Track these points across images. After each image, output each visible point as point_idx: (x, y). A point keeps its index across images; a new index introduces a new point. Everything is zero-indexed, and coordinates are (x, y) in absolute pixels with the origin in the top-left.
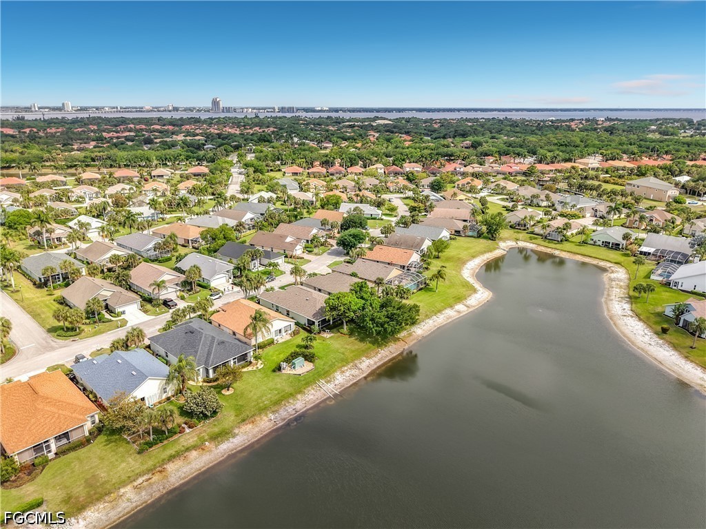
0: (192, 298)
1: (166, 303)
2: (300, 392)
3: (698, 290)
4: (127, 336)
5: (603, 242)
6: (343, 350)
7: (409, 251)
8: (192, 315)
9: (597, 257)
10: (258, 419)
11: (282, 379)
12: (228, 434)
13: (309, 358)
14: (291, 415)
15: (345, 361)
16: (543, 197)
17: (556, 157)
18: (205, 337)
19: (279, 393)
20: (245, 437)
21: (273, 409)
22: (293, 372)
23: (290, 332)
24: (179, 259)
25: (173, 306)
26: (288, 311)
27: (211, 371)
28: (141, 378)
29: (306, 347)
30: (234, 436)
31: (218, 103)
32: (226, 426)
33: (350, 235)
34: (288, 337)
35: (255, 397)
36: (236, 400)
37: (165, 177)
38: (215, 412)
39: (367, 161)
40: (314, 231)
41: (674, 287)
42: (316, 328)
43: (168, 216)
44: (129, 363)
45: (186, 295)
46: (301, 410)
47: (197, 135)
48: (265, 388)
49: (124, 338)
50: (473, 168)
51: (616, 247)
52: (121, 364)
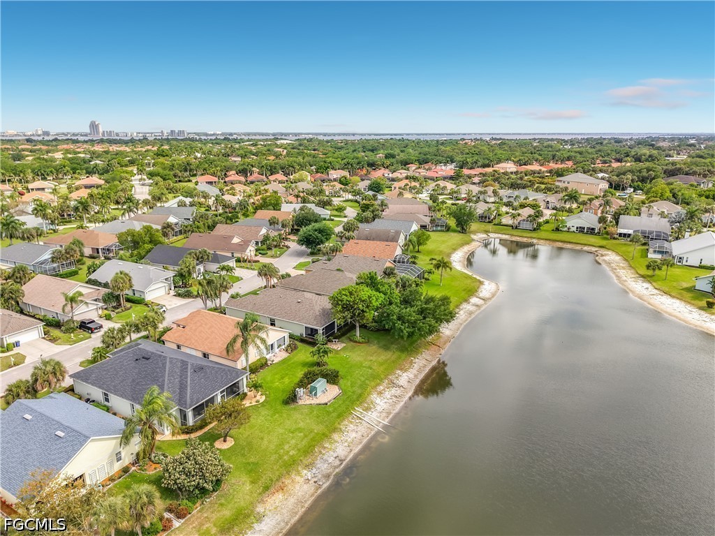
0: (121, 317)
1: (85, 326)
2: (335, 430)
3: (705, 263)
4: (34, 375)
5: (577, 228)
6: (366, 364)
7: (392, 243)
8: (134, 336)
9: (579, 242)
10: (287, 481)
11: (302, 414)
12: (248, 516)
13: (332, 378)
14: (336, 467)
15: (376, 378)
16: (490, 193)
17: (477, 163)
18: (171, 362)
19: (306, 436)
20: (279, 517)
21: (306, 462)
22: (314, 401)
23: (283, 347)
24: (92, 269)
25: (96, 329)
26: (271, 320)
27: (190, 414)
28: (78, 440)
29: (318, 364)
30: (259, 519)
31: (97, 126)
32: (242, 504)
33: (316, 230)
34: (285, 355)
35: (272, 447)
36: (243, 455)
37: (46, 190)
38: (218, 482)
39: (290, 168)
40: (264, 231)
41: (678, 264)
42: (320, 337)
43: (61, 228)
44: (48, 418)
45: (113, 315)
46: (346, 457)
47: (79, 153)
48: (281, 431)
49: (30, 379)
50: (401, 174)
51: (591, 231)
52: (32, 420)
